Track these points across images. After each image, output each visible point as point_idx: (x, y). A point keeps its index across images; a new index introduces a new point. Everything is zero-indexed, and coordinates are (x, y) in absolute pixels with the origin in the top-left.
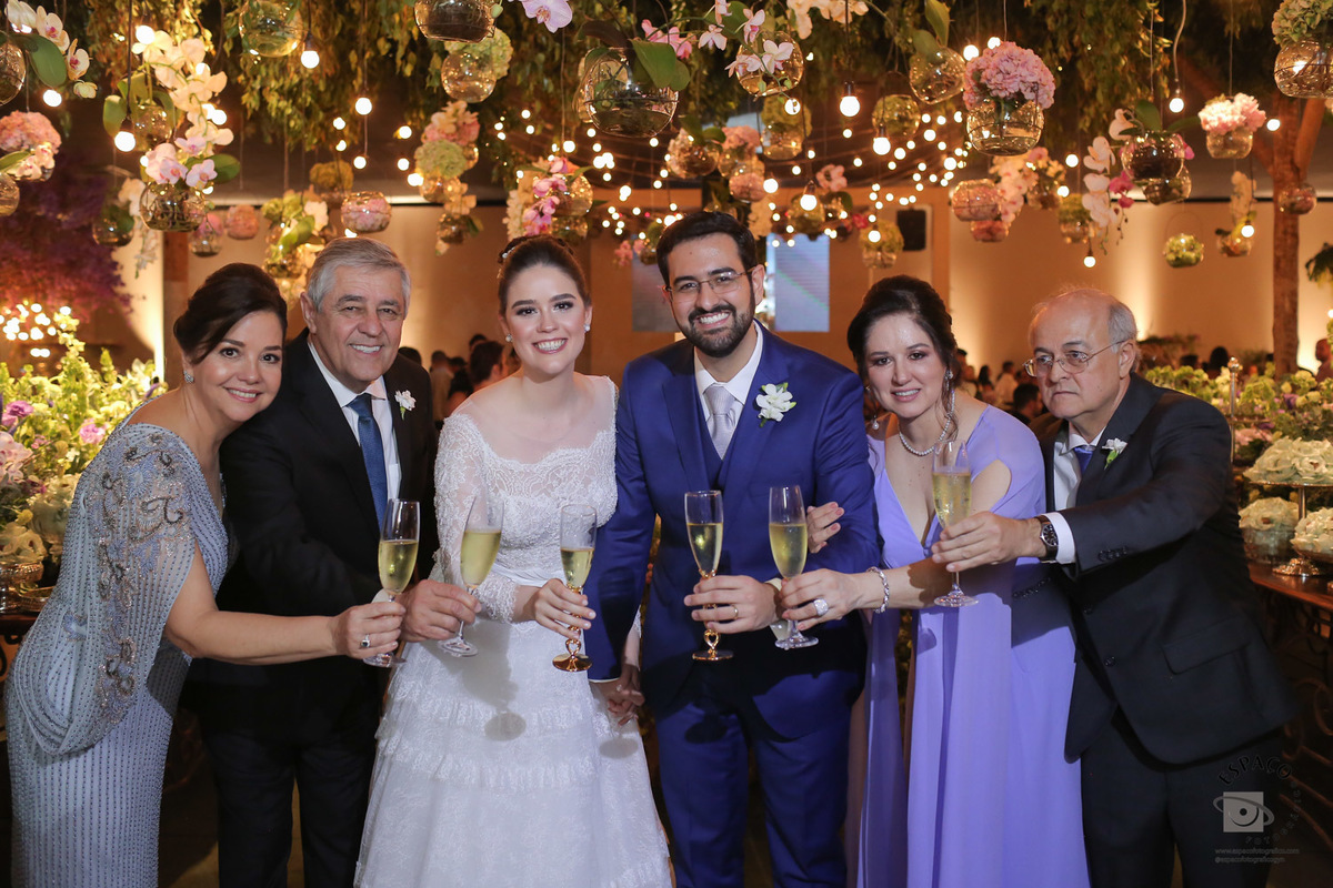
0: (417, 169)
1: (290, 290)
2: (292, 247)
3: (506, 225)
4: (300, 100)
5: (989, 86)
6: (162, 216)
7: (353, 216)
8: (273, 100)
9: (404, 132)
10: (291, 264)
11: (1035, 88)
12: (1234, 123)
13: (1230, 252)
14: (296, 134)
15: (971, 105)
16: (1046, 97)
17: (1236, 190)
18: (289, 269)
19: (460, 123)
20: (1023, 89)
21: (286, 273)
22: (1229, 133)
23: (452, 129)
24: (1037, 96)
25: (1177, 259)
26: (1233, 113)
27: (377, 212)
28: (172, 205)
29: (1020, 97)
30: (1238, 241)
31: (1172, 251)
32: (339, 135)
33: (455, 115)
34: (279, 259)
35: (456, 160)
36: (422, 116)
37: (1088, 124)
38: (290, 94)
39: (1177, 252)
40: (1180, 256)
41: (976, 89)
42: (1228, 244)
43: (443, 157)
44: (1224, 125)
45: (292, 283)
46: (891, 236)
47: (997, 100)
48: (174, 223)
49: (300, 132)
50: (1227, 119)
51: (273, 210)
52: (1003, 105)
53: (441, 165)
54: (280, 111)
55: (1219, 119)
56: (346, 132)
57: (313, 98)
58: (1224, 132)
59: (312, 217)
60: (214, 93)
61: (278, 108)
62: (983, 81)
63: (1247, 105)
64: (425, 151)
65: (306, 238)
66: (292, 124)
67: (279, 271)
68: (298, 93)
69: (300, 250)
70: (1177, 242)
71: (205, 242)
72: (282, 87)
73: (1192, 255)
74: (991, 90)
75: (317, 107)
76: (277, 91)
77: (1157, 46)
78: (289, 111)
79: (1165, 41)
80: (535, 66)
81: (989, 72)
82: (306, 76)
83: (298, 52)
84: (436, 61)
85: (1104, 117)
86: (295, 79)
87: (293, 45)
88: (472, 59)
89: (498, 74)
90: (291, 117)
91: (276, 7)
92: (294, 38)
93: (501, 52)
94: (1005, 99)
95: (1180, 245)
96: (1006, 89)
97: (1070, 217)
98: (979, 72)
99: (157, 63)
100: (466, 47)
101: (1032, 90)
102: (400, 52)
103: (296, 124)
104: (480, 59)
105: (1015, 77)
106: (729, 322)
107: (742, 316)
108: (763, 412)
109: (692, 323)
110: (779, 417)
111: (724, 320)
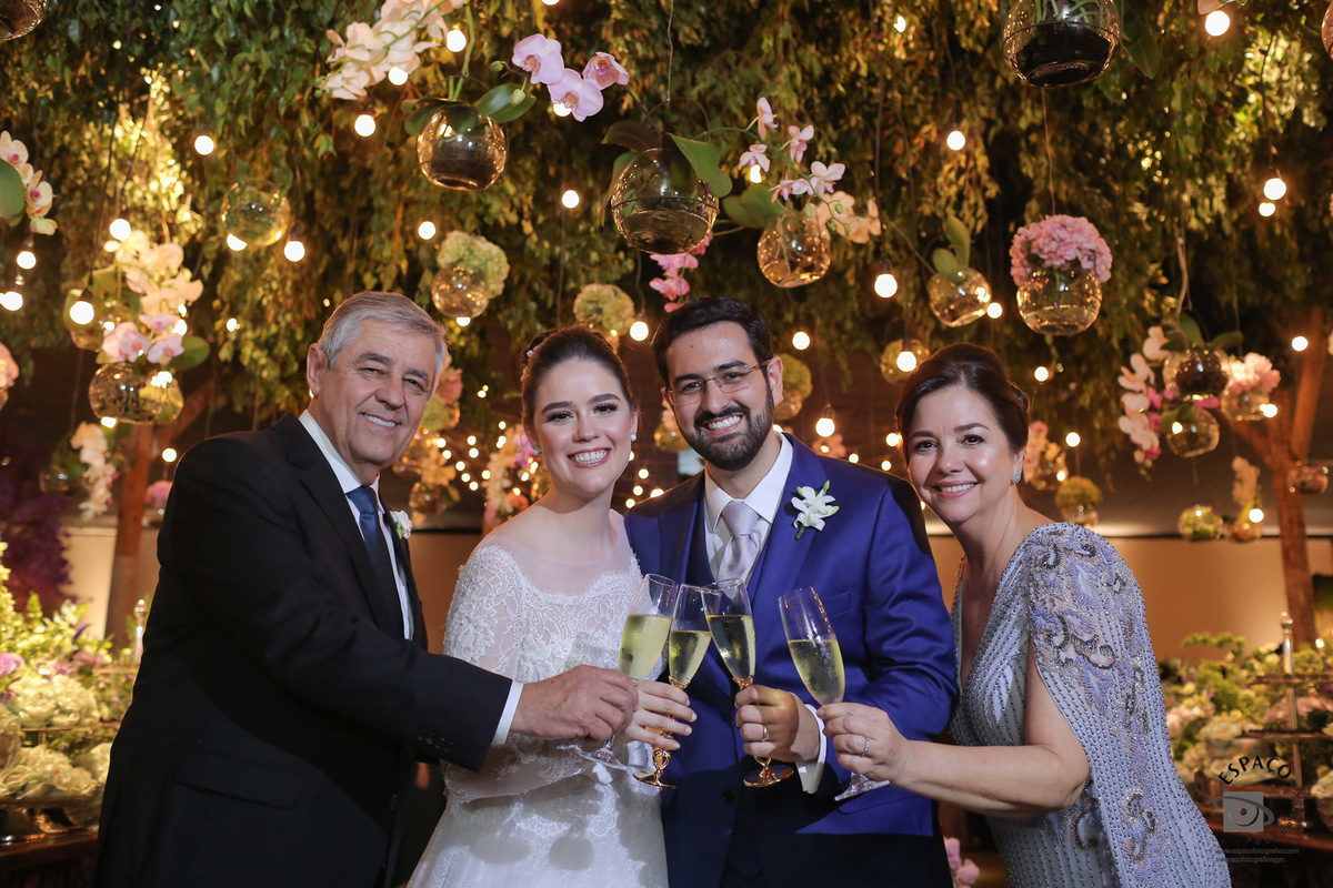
4: (276, 351)
5: (1042, 256)
11: (1093, 255)
12: (1249, 382)
13: (1239, 538)
15: (1021, 278)
16: (1103, 267)
17: (1238, 476)
20: (1080, 256)
22: (1244, 393)
24: (1095, 266)
25: (1195, 532)
26: (1246, 372)
28: (127, 390)
29: (1076, 263)
30: (1246, 527)
31: (1188, 525)
35: (438, 411)
38: (267, 345)
39: (1194, 526)
40: (1198, 528)
41: (1026, 262)
42: (1236, 529)
44: (1239, 384)
47: (1051, 270)
49: (271, 383)
50: (1241, 377)
52: (1058, 276)
54: (254, 361)
57: (289, 348)
58: (1239, 391)
60: (187, 301)
61: (252, 359)
62: (1035, 251)
63: (1259, 364)
66: (265, 374)
68: (275, 343)
70: (1193, 513)
72: (258, 338)
73: (1211, 528)
74: (1043, 260)
75: (292, 358)
76: (252, 340)
77: (1163, 307)
78: (263, 361)
79: (1171, 300)
80: (526, 313)
81: (1040, 241)
82: (283, 324)
83: (283, 242)
84: (427, 277)
85: (1105, 392)
86: (274, 329)
87: (276, 235)
88: (465, 273)
89: (493, 292)
90: (263, 367)
91: (264, 196)
92: (280, 225)
93: (496, 269)
94: (1059, 270)
95: (1196, 518)
96: (1061, 257)
97: (1072, 501)
98: (1028, 244)
99: (129, 265)
100: (461, 260)
101: (1089, 259)
102: (387, 285)
103: (268, 375)
104: (475, 274)
105: (1071, 243)
106: (743, 426)
107: (758, 418)
108: (801, 517)
109: (699, 431)
110: (820, 526)
111: (736, 424)
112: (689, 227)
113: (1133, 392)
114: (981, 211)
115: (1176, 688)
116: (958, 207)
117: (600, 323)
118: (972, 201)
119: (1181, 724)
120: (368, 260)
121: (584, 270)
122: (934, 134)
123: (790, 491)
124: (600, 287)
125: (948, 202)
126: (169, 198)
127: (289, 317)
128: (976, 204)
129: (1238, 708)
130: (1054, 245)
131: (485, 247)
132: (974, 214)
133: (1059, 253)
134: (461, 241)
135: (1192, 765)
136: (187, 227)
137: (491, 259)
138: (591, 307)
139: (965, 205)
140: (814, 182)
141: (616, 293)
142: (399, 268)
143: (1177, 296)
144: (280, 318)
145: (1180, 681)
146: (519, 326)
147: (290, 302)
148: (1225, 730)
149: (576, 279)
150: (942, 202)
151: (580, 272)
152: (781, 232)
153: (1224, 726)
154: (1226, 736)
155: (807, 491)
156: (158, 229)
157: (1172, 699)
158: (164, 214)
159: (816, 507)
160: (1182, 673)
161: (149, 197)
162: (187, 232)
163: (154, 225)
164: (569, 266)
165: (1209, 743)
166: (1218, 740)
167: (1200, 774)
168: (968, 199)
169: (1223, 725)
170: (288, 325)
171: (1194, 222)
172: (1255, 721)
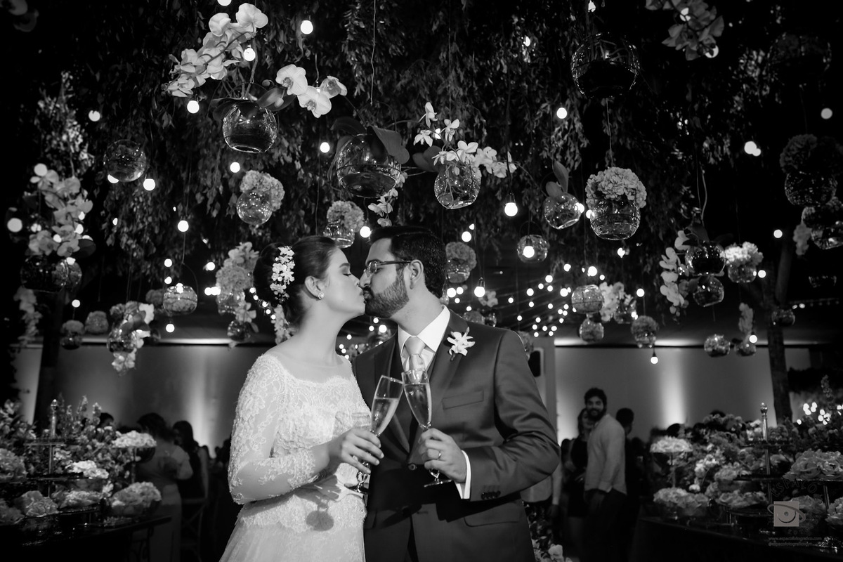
0: (217, 284)
1: (124, 362)
2: (129, 331)
4: (142, 240)
5: (604, 193)
6: (36, 279)
7: (170, 301)
8: (124, 240)
9: (210, 266)
10: (126, 343)
11: (634, 192)
12: (744, 259)
13: (743, 353)
14: (136, 261)
16: (641, 199)
17: (743, 314)
18: (125, 346)
19: (246, 257)
20: (626, 193)
21: (122, 348)
22: (741, 266)
23: (242, 260)
24: (636, 198)
25: (714, 350)
26: (743, 253)
27: (188, 299)
28: (44, 272)
29: (624, 197)
30: (748, 346)
31: (710, 346)
32: (167, 272)
33: (244, 250)
34: (119, 339)
35: (243, 278)
36: (223, 257)
37: (649, 269)
38: (137, 236)
39: (713, 347)
40: (716, 348)
41: (594, 196)
42: (742, 347)
43: (234, 276)
44: (738, 261)
45: (126, 357)
47: (609, 201)
48: (44, 285)
49: (139, 260)
50: (739, 256)
51: (117, 310)
52: (613, 205)
53: (233, 281)
54: (128, 246)
55: (735, 257)
56: (172, 270)
57: (150, 238)
58: (738, 265)
59: (144, 312)
61: (126, 244)
62: (600, 189)
63: (751, 249)
64: (223, 272)
65: (140, 325)
66: (135, 254)
67: (118, 347)
68: (142, 235)
69: (134, 334)
70: (712, 339)
71: (71, 339)
72: (131, 232)
73: (723, 348)
74: (605, 195)
76: (127, 233)
77: (692, 213)
78: (134, 246)
79: (697, 209)
80: (298, 217)
81: (603, 183)
82: (146, 223)
84: (234, 198)
86: (141, 226)
87: (138, 175)
88: (257, 196)
89: (275, 208)
90: (134, 250)
91: (130, 150)
92: (140, 169)
93: (277, 193)
94: (614, 201)
95: (714, 342)
96: (615, 193)
97: (641, 330)
98: (596, 185)
99: (46, 191)
100: (254, 188)
101: (632, 195)
102: (210, 201)
103: (137, 255)
104: (263, 197)
105: (621, 185)
108: (453, 348)
110: (465, 352)
112: (383, 182)
113: (668, 270)
114: (577, 156)
116: (563, 153)
117: (343, 225)
118: (572, 150)
119: (706, 470)
120: (199, 184)
121: (334, 190)
122: (549, 108)
124: (343, 202)
125: (557, 151)
126: (74, 145)
127: (150, 219)
128: (575, 152)
129: (737, 460)
130: (611, 186)
131: (270, 180)
132: (573, 158)
133: (614, 191)
134: (254, 176)
135: (710, 495)
136: (86, 163)
137: (274, 187)
138: (337, 215)
139: (568, 152)
140: (459, 153)
141: (353, 206)
142: (218, 190)
143: (701, 207)
144: (145, 220)
146: (294, 225)
147: (150, 210)
148: (729, 474)
149: (329, 197)
150: (553, 151)
151: (331, 192)
152: (448, 175)
154: (730, 478)
155: (456, 334)
156: (67, 164)
157: (700, 453)
158: (71, 154)
159: (461, 343)
160: (707, 437)
161: (61, 144)
162: (86, 166)
163: (65, 162)
164: (324, 188)
165: (719, 481)
166: (725, 480)
167: (714, 502)
168: (570, 148)
169: (728, 471)
170: (150, 223)
171: (712, 160)
172: (747, 469)
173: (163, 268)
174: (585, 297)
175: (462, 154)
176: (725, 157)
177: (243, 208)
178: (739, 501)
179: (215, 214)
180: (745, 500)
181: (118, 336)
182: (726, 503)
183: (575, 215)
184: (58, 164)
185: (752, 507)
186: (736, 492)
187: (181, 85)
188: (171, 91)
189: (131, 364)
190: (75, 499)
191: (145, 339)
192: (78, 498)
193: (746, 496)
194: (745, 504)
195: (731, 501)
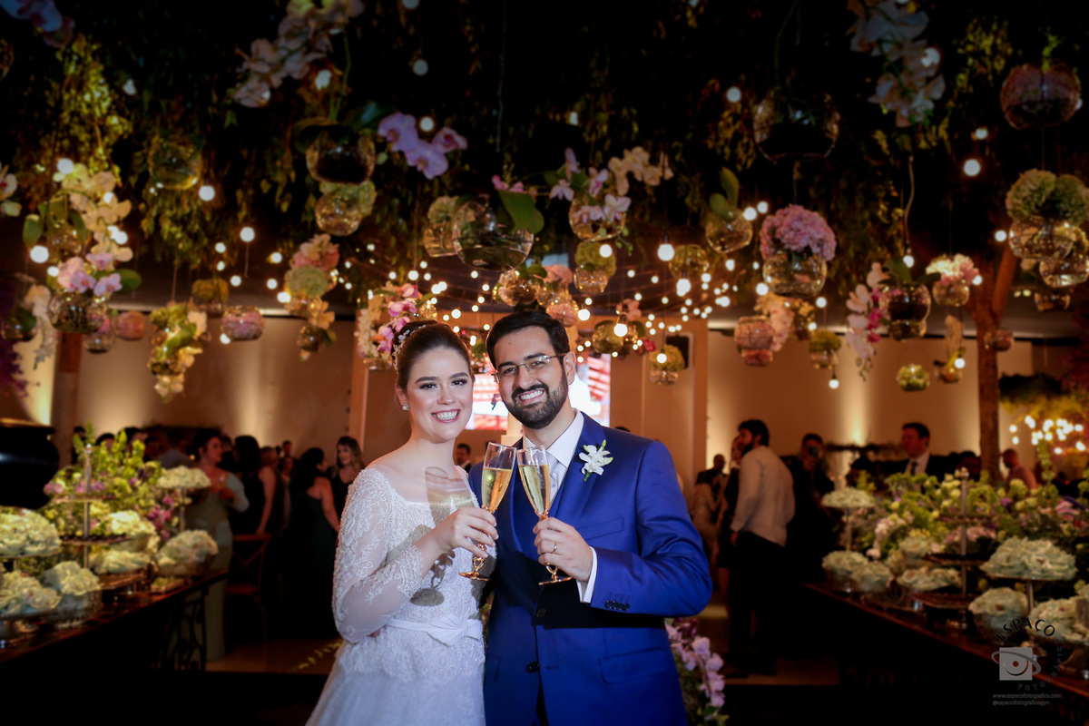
0: (287, 289)
1: (170, 385)
2: (175, 350)
3: (357, 338)
4: (189, 227)
5: (783, 241)
6: (67, 318)
7: (231, 326)
8: (167, 226)
9: (276, 258)
10: (173, 364)
11: (821, 243)
12: (955, 277)
13: (946, 379)
14: (183, 254)
15: (767, 255)
16: (828, 251)
17: (949, 330)
18: (171, 367)
19: (324, 253)
20: (811, 243)
21: (168, 371)
22: (951, 286)
23: (316, 257)
24: (822, 251)
25: (909, 384)
26: (954, 269)
27: (253, 323)
28: (77, 310)
29: (808, 250)
30: (952, 372)
31: (904, 378)
32: (220, 257)
33: (320, 245)
34: (163, 359)
35: (319, 282)
36: (291, 245)
38: (182, 222)
39: (908, 379)
40: (911, 382)
41: (771, 243)
42: (944, 372)
44: (947, 279)
45: (172, 380)
46: (674, 358)
47: (789, 253)
48: (77, 326)
49: (187, 253)
50: (951, 274)
51: (159, 316)
52: (794, 257)
53: (306, 286)
54: (172, 235)
56: (225, 256)
57: (200, 225)
58: (947, 285)
59: (194, 325)
60: (119, 217)
61: (170, 233)
62: (778, 236)
63: (964, 263)
64: (294, 274)
65: (188, 342)
66: (181, 246)
67: (163, 369)
68: (189, 221)
69: (181, 352)
70: (908, 371)
71: (97, 341)
72: (175, 215)
73: (921, 382)
74: (784, 244)
75: (203, 234)
76: (170, 218)
77: (893, 215)
78: (179, 235)
79: (900, 211)
80: (391, 209)
81: (782, 230)
82: (195, 208)
83: (197, 187)
84: (311, 200)
85: (848, 268)
86: (187, 210)
87: (193, 181)
88: (342, 200)
89: (363, 214)
90: (180, 240)
91: (182, 149)
92: (195, 175)
93: (366, 196)
94: (796, 252)
95: (910, 374)
96: (797, 243)
97: (819, 347)
98: (773, 230)
99: (73, 191)
100: (338, 190)
101: (818, 246)
102: (279, 192)
103: (184, 247)
104: (349, 200)
105: (804, 234)
106: (544, 398)
107: (554, 393)
108: (586, 466)
109: (515, 401)
110: (600, 471)
111: (539, 396)
113: (857, 313)
114: (751, 151)
115: (887, 501)
116: (734, 145)
117: (449, 227)
119: (888, 531)
122: (717, 86)
123: (580, 448)
124: (449, 199)
125: (726, 142)
126: (100, 108)
128: (748, 144)
129: (927, 529)
132: (746, 152)
133: (796, 240)
135: (892, 565)
136: (115, 128)
137: (362, 190)
138: (442, 215)
139: (739, 145)
140: (607, 210)
143: (904, 208)
145: (890, 496)
148: (917, 545)
150: (721, 141)
153: (918, 542)
155: (590, 448)
156: (91, 131)
157: (883, 510)
158: (96, 119)
159: (596, 460)
160: (893, 489)
162: (116, 133)
163: (88, 128)
165: (904, 553)
166: (911, 553)
167: (894, 583)
169: (916, 541)
171: (923, 144)
172: (938, 540)
173: (213, 253)
174: (752, 330)
175: (610, 213)
176: (940, 141)
177: (324, 216)
178: (926, 582)
179: (285, 207)
180: (933, 581)
181: (161, 355)
182: (910, 584)
183: (745, 237)
184: (80, 131)
185: (941, 590)
186: (923, 570)
187: (252, 91)
188: (239, 100)
189: (179, 387)
190: (115, 563)
191: (196, 356)
192: (119, 561)
193: (936, 575)
194: (933, 586)
195: (916, 582)
